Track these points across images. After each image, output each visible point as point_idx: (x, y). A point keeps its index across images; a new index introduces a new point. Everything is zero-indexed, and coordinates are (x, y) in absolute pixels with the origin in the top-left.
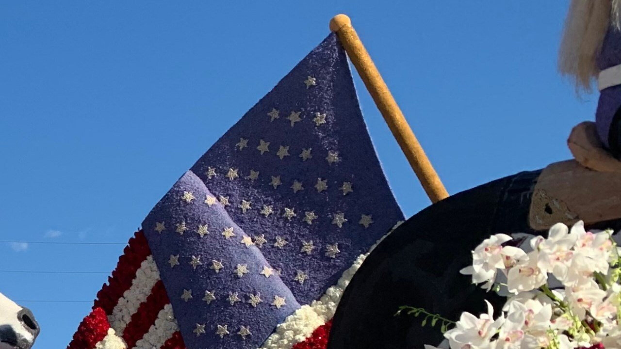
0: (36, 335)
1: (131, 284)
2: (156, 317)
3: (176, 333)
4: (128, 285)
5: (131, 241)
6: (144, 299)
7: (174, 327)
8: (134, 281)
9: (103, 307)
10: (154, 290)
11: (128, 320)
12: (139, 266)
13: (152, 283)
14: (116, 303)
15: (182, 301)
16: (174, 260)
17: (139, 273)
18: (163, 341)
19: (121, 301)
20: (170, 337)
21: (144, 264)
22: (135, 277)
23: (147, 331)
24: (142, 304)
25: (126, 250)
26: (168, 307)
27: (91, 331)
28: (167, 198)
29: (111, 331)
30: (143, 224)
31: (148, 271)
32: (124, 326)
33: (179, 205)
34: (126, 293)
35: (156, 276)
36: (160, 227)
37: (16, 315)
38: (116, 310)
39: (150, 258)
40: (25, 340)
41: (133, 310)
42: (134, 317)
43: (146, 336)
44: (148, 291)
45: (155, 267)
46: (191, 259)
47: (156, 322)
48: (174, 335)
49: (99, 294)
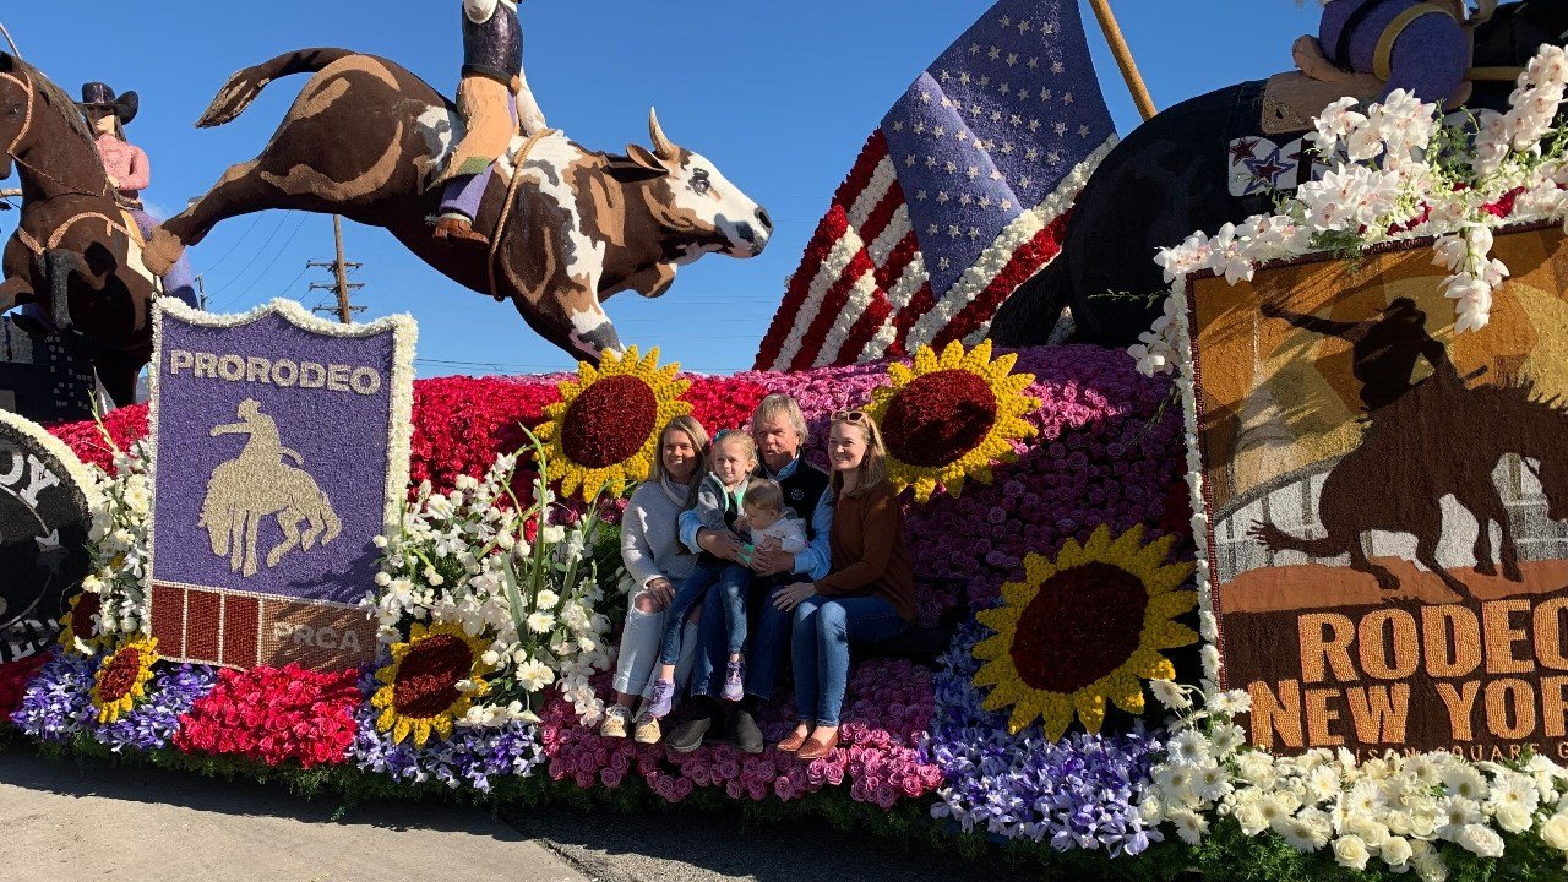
0: (770, 233)
1: (868, 183)
2: (891, 216)
3: (910, 232)
4: (866, 184)
5: (870, 139)
6: (880, 198)
7: (908, 226)
8: (872, 180)
9: (843, 205)
10: (890, 189)
11: (865, 218)
12: (877, 165)
13: (888, 183)
14: (853, 201)
15: (917, 201)
16: (910, 161)
17: (876, 172)
18: (898, 241)
19: (859, 198)
20: (905, 236)
21: (881, 163)
22: (872, 175)
23: (883, 230)
24: (879, 203)
25: (865, 148)
26: (904, 207)
27: (832, 227)
28: (905, 98)
29: (850, 228)
30: (882, 123)
31: (885, 170)
32: (861, 224)
33: (917, 105)
34: (863, 192)
35: (893, 175)
36: (898, 126)
37: (753, 213)
38: (853, 208)
39: (888, 157)
40: (761, 238)
41: (870, 210)
42: (870, 215)
43: (882, 235)
44: (885, 190)
45: (892, 167)
46: (927, 160)
47: (892, 221)
48: (908, 234)
49: (837, 192)
